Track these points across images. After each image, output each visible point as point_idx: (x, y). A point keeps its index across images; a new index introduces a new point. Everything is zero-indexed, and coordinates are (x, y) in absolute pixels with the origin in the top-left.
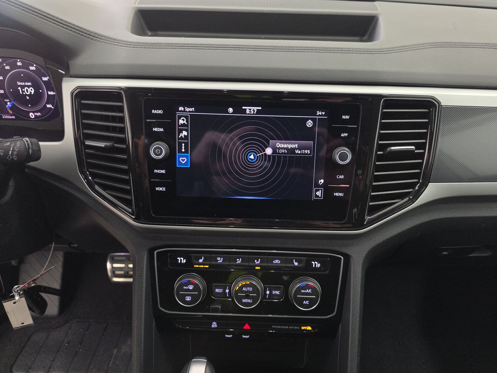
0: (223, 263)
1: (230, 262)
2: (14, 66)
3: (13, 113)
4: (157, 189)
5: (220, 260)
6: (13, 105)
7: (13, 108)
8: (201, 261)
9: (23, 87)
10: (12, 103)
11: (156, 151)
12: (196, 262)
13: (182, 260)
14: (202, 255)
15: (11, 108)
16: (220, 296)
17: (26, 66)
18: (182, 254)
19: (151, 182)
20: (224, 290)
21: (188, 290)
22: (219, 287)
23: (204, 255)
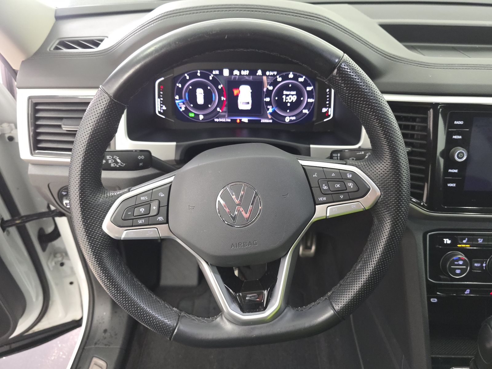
0: (483, 243)
1: (488, 242)
2: (285, 78)
3: (271, 118)
4: (449, 185)
5: (480, 241)
6: (274, 112)
7: (274, 114)
8: (464, 241)
9: (287, 95)
10: (273, 109)
11: (459, 155)
12: (460, 242)
13: (447, 241)
14: (466, 237)
15: (271, 114)
16: (478, 269)
17: (296, 78)
18: (447, 236)
19: (444, 180)
20: (482, 265)
21: (459, 265)
22: (477, 262)
23: (468, 237)
